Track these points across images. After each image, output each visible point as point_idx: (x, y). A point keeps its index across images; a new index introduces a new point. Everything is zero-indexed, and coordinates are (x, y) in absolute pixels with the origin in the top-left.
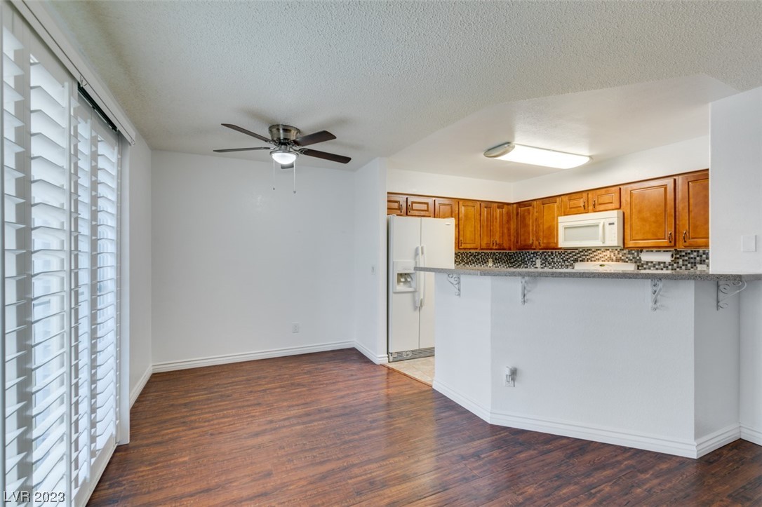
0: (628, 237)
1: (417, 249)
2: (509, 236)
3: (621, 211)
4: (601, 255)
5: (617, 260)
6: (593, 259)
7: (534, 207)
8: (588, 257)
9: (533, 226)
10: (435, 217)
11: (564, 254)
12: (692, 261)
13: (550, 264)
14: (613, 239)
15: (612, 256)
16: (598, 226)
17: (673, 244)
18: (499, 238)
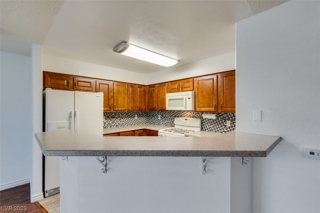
0: (197, 106)
1: (70, 114)
3: (194, 92)
4: (186, 114)
5: (193, 117)
6: (183, 116)
7: (156, 88)
8: (180, 115)
9: (155, 98)
10: (96, 92)
11: (170, 113)
12: (224, 118)
13: (164, 118)
14: (190, 106)
15: (191, 114)
16: (183, 99)
17: (216, 110)
18: (139, 104)
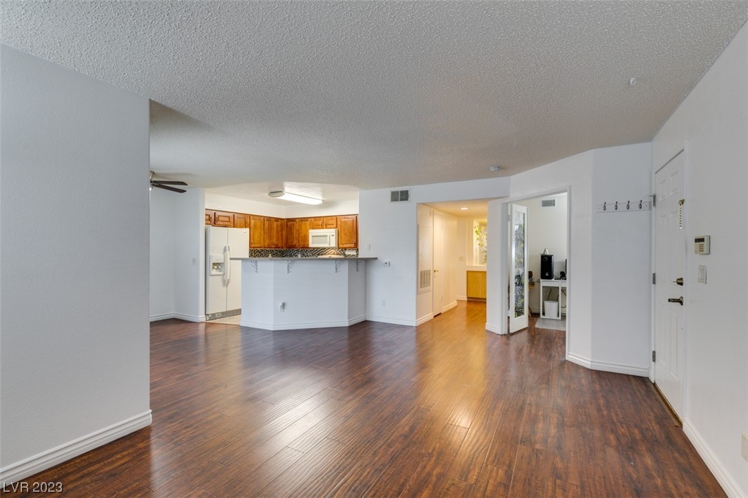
0: (340, 243)
1: (225, 247)
2: (282, 239)
3: (337, 229)
4: (330, 251)
5: (336, 253)
7: (297, 223)
8: (325, 252)
9: (296, 234)
10: (234, 226)
11: (312, 251)
14: (333, 244)
16: (327, 236)
18: (276, 240)
